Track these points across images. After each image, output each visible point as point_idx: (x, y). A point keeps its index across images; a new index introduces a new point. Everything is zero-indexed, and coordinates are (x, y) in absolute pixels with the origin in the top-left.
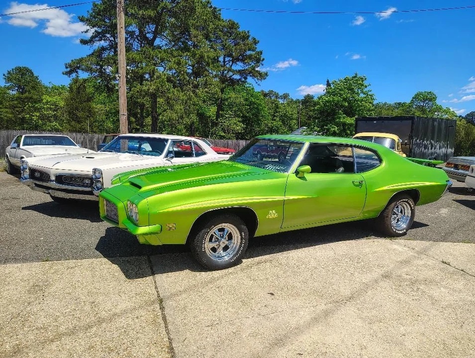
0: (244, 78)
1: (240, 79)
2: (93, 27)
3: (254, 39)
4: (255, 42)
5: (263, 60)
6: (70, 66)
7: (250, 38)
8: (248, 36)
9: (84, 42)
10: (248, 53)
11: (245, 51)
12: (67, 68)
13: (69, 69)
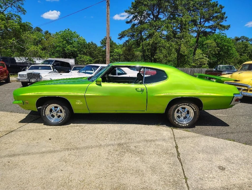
0: (214, 30)
1: (211, 31)
2: (132, 14)
3: (221, 5)
4: (222, 7)
5: (227, 17)
6: (121, 35)
7: (218, 6)
8: (217, 5)
9: (128, 22)
10: (216, 15)
11: (213, 13)
12: (119, 36)
13: (120, 36)
